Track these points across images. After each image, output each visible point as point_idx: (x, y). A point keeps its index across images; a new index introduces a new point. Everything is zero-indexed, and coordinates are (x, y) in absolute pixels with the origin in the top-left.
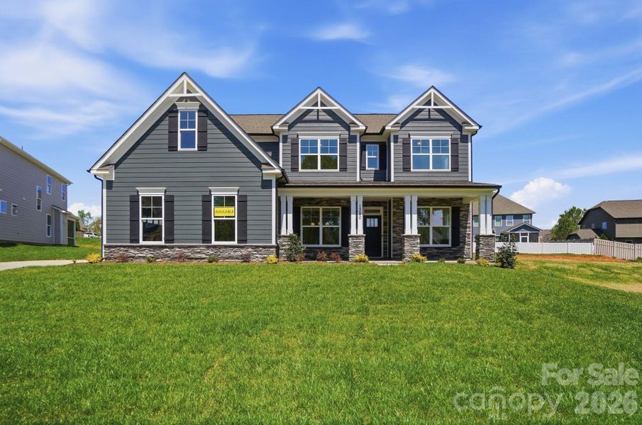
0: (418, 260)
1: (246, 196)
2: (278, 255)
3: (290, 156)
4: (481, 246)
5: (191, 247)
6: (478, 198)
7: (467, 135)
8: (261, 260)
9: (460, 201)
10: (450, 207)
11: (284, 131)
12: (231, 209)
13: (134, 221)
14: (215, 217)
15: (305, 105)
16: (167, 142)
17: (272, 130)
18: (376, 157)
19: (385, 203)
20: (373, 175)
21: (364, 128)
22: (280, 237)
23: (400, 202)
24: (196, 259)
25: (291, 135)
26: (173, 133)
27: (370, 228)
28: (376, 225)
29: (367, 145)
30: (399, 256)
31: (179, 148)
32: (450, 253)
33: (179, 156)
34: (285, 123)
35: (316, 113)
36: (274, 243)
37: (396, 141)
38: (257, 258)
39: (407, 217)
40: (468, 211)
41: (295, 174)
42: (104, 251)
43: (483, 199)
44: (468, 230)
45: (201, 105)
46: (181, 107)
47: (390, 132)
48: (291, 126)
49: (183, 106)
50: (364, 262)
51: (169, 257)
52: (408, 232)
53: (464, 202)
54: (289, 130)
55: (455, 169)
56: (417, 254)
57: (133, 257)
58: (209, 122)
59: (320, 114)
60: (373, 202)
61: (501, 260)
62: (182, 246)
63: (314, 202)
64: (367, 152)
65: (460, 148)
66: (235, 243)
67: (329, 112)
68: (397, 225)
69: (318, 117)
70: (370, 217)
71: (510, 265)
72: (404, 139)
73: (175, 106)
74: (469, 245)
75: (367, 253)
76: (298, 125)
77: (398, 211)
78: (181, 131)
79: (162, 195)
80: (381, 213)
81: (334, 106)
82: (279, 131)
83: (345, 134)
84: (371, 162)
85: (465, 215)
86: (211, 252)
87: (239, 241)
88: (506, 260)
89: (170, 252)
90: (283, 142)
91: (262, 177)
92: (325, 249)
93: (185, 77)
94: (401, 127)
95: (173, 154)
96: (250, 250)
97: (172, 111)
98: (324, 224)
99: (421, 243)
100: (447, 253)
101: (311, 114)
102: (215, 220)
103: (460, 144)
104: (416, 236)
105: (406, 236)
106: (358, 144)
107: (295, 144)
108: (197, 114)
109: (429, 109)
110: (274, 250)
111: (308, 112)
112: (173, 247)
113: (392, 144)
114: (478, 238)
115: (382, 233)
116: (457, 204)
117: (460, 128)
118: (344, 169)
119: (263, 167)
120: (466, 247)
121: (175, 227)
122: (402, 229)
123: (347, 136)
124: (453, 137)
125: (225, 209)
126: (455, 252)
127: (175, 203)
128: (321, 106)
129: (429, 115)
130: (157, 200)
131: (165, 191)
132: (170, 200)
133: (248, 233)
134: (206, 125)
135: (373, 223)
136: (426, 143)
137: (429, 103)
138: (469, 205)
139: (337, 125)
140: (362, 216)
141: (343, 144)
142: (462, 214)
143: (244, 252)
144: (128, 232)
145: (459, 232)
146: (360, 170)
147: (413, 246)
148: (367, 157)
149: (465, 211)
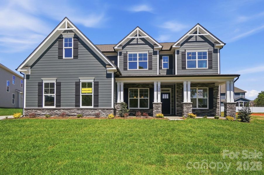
0: (191, 117)
1: (98, 82)
2: (115, 114)
3: (123, 62)
4: (228, 109)
5: (69, 109)
6: (225, 82)
7: (217, 49)
8: (106, 116)
9: (213, 85)
10: (208, 88)
11: (120, 50)
12: (90, 89)
13: (40, 96)
14: (82, 93)
15: (131, 36)
16: (57, 54)
17: (114, 49)
18: (167, 62)
19: (172, 86)
20: (166, 72)
21: (161, 47)
22: (117, 104)
23: (181, 85)
24: (72, 115)
25: (124, 52)
26: (60, 49)
27: (165, 99)
28: (168, 98)
29: (163, 56)
30: (181, 114)
31: (64, 57)
32: (208, 113)
33: (64, 61)
34: (120, 45)
35: (136, 40)
36: (113, 107)
37: (178, 53)
38: (103, 115)
39: (185, 93)
40: (218, 90)
41: (125, 71)
42: (24, 111)
43: (228, 82)
44: (218, 100)
45: (75, 35)
46: (65, 36)
47: (175, 48)
48: (123, 47)
49: (66, 35)
50: (161, 117)
51: (58, 114)
52: (185, 101)
53: (215, 85)
54: (123, 49)
55: (210, 68)
56: (191, 113)
57: (39, 115)
58: (79, 43)
59: (138, 40)
60: (166, 86)
61: (241, 117)
62: (65, 109)
63: (136, 86)
64: (163, 60)
65: (213, 56)
66: (92, 107)
67: (143, 39)
68: (179, 97)
69: (137, 42)
70: (165, 93)
71: (246, 120)
72: (182, 52)
73: (61, 35)
74: (219, 108)
75: (163, 113)
76: (127, 46)
77: (179, 90)
78: (65, 49)
79: (55, 82)
80: (170, 92)
81: (146, 36)
82: (118, 50)
83: (151, 51)
84: (165, 65)
85: (216, 92)
86: (80, 112)
87: (94, 106)
88: (244, 117)
89: (58, 112)
90: (120, 55)
91: (107, 72)
92: (140, 110)
93: (66, 19)
94: (181, 46)
95: (61, 61)
96: (100, 111)
97: (60, 38)
98: (140, 97)
99: (193, 107)
100: (206, 112)
101: (134, 40)
102: (82, 95)
103: (213, 54)
104: (190, 103)
105: (184, 103)
106: (158, 55)
107: (125, 56)
108: (73, 39)
109: (196, 36)
110: (113, 111)
111: (133, 39)
112: (60, 109)
113: (176, 55)
114: (225, 105)
115: (171, 102)
116: (212, 86)
117: (213, 45)
118: (150, 69)
119: (107, 66)
120: (217, 109)
121: (61, 99)
122: (181, 99)
123: (152, 52)
124: (210, 50)
125: (87, 89)
126: (211, 112)
127: (62, 86)
128: (139, 36)
129: (196, 39)
130: (52, 85)
131: (56, 80)
132: (59, 85)
133: (99, 102)
134: (78, 45)
135: (166, 96)
136: (194, 54)
137: (196, 33)
138: (219, 86)
139: (147, 46)
140: (160, 92)
141: (150, 56)
142: (214, 91)
143: (97, 112)
144: (37, 101)
145: (213, 101)
146: (159, 69)
147: (188, 108)
148: (163, 62)
149: (217, 90)
